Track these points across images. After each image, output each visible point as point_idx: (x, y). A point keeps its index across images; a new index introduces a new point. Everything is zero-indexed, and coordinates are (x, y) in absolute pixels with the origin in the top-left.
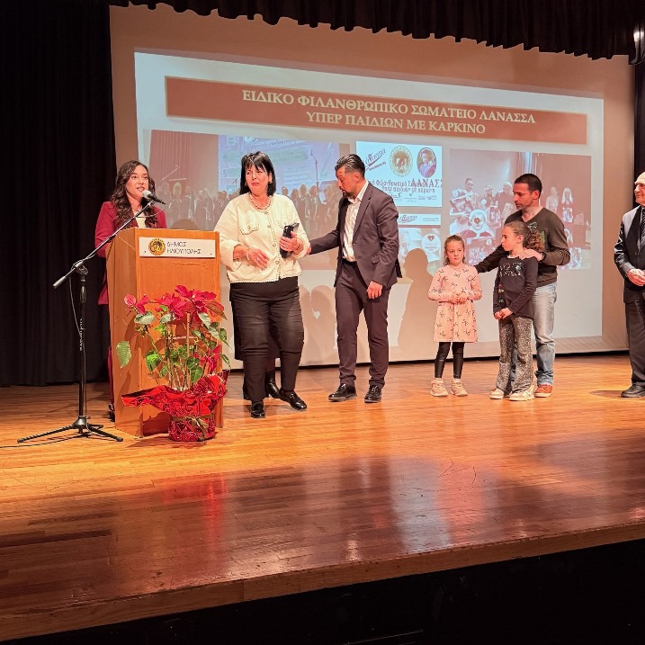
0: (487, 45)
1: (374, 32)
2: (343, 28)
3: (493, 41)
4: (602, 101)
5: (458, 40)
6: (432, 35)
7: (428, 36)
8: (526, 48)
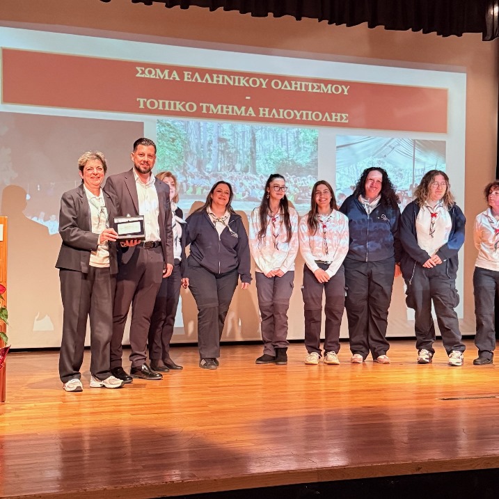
0: (330, 23)
1: (211, 10)
2: (179, 6)
3: (335, 19)
4: (464, 76)
5: (299, 19)
6: (271, 14)
7: (267, 15)
8: (371, 26)
